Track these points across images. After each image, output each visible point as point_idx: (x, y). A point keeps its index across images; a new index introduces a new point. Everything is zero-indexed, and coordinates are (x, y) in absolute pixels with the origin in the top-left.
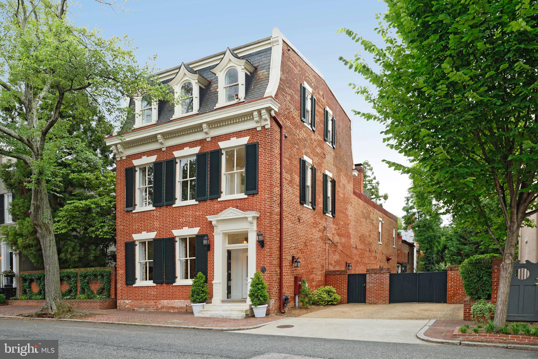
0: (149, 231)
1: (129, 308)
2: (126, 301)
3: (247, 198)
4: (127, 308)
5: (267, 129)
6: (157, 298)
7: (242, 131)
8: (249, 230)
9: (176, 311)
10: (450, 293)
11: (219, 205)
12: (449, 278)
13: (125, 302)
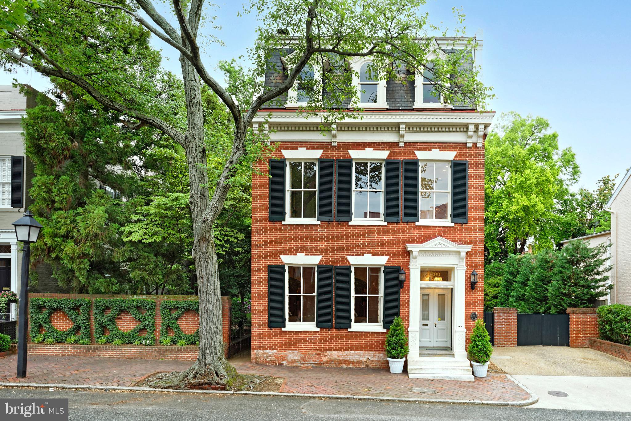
0: (309, 253)
1: (273, 361)
2: (267, 351)
3: (453, 227)
4: (269, 362)
5: (478, 148)
6: (321, 348)
7: (446, 143)
8: (456, 266)
9: (351, 366)
10: (572, 336)
11: (417, 231)
12: (571, 322)
13: (265, 353)
